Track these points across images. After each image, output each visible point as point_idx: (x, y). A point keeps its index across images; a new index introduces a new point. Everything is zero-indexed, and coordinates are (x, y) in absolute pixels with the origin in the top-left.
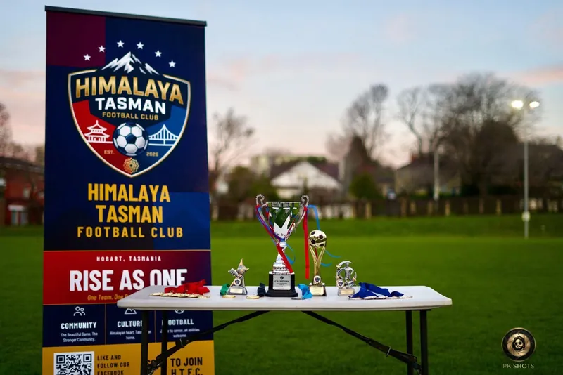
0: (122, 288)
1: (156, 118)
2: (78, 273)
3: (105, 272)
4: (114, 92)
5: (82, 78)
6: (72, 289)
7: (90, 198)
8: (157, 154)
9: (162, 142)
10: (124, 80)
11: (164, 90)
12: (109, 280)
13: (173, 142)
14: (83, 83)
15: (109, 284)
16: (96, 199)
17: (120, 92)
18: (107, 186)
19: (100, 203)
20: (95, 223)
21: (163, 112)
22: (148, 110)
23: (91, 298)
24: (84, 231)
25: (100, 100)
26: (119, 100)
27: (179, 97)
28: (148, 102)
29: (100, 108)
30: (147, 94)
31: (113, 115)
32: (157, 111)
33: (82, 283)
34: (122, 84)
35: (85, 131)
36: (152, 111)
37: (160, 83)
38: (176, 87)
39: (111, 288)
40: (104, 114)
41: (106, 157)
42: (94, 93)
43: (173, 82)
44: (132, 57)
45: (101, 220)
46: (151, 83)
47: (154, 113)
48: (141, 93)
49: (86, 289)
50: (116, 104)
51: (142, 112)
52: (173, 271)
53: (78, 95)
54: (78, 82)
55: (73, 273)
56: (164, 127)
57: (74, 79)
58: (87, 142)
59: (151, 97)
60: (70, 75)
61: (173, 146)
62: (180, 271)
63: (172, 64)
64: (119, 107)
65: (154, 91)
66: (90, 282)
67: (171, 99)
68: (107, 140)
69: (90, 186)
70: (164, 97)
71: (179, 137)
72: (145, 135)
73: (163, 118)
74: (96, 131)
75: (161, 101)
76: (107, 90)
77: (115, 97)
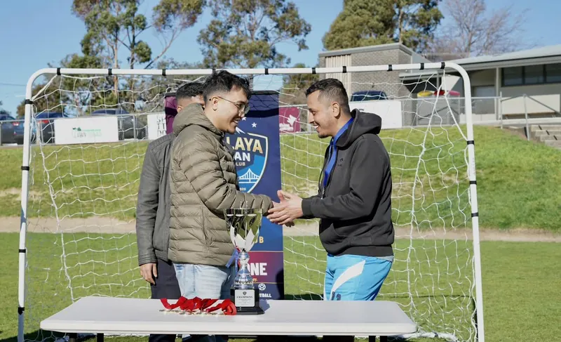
1: (244, 164)
8: (245, 189)
9: (248, 181)
11: (249, 144)
13: (256, 180)
21: (249, 160)
22: (238, 159)
27: (260, 148)
28: (237, 153)
30: (237, 148)
32: (244, 160)
36: (241, 159)
37: (246, 139)
38: (257, 142)
43: (255, 138)
46: (239, 139)
52: (257, 264)
56: (249, 170)
59: (240, 150)
61: (256, 183)
62: (262, 264)
63: (254, 125)
65: (242, 146)
67: (254, 150)
70: (249, 149)
71: (260, 177)
73: (248, 164)
75: (246, 152)
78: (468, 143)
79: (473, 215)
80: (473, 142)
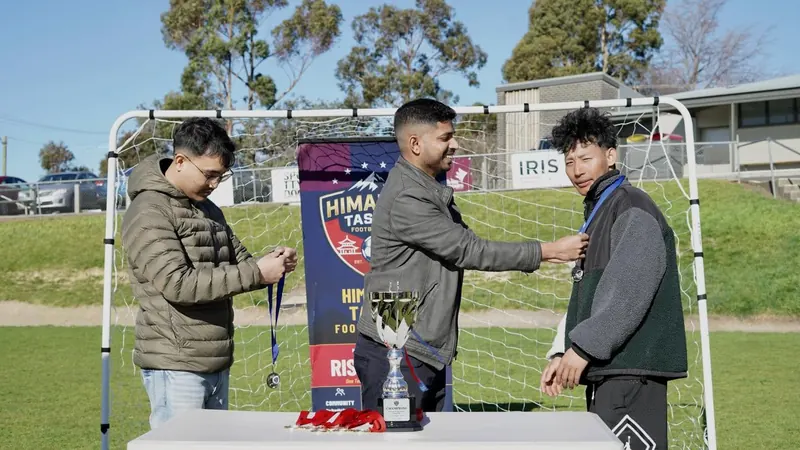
2: (337, 362)
4: (360, 209)
5: (332, 200)
6: (333, 375)
7: (344, 301)
10: (370, 197)
14: (332, 204)
16: (349, 301)
17: (366, 209)
18: (358, 290)
19: (352, 304)
20: (349, 322)
23: (348, 381)
24: (341, 328)
25: (348, 218)
26: (366, 216)
29: (349, 224)
31: (361, 229)
33: (341, 370)
34: (367, 201)
35: (337, 245)
40: (353, 229)
41: (357, 266)
42: (343, 212)
44: (375, 176)
45: (354, 319)
49: (344, 374)
50: (363, 220)
53: (329, 215)
54: (329, 203)
55: (333, 362)
57: (325, 201)
58: (339, 255)
60: (321, 199)
64: (366, 222)
66: (348, 369)
68: (357, 251)
69: (344, 291)
74: (347, 245)
76: (355, 208)
77: (362, 214)
78: (692, 202)
79: (699, 298)
80: (697, 202)
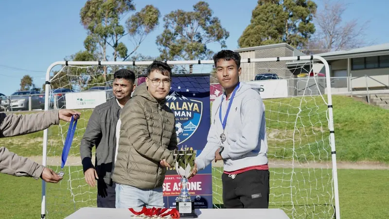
0: (174, 190)
1: (187, 119)
3: (168, 184)
8: (188, 134)
9: (190, 129)
10: (172, 104)
11: (190, 107)
12: (169, 187)
13: (195, 129)
15: (169, 188)
21: (190, 116)
22: (183, 116)
27: (197, 109)
28: (183, 112)
37: (188, 103)
38: (196, 105)
39: (170, 190)
43: (194, 103)
44: (175, 93)
46: (185, 103)
47: (186, 117)
48: (180, 109)
51: (181, 117)
52: (195, 183)
56: (191, 123)
59: (185, 110)
61: (195, 130)
62: (198, 183)
63: (194, 95)
65: (186, 107)
67: (194, 110)
70: (190, 109)
71: (197, 127)
72: (182, 127)
73: (190, 119)
75: (189, 111)
78: (329, 107)
79: (332, 153)
80: (332, 106)
